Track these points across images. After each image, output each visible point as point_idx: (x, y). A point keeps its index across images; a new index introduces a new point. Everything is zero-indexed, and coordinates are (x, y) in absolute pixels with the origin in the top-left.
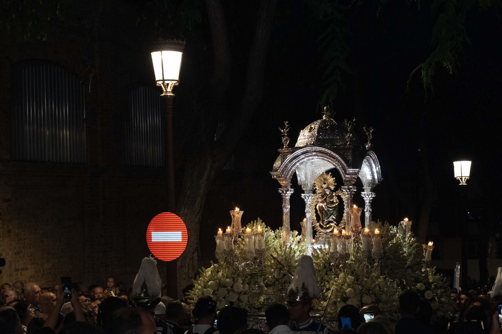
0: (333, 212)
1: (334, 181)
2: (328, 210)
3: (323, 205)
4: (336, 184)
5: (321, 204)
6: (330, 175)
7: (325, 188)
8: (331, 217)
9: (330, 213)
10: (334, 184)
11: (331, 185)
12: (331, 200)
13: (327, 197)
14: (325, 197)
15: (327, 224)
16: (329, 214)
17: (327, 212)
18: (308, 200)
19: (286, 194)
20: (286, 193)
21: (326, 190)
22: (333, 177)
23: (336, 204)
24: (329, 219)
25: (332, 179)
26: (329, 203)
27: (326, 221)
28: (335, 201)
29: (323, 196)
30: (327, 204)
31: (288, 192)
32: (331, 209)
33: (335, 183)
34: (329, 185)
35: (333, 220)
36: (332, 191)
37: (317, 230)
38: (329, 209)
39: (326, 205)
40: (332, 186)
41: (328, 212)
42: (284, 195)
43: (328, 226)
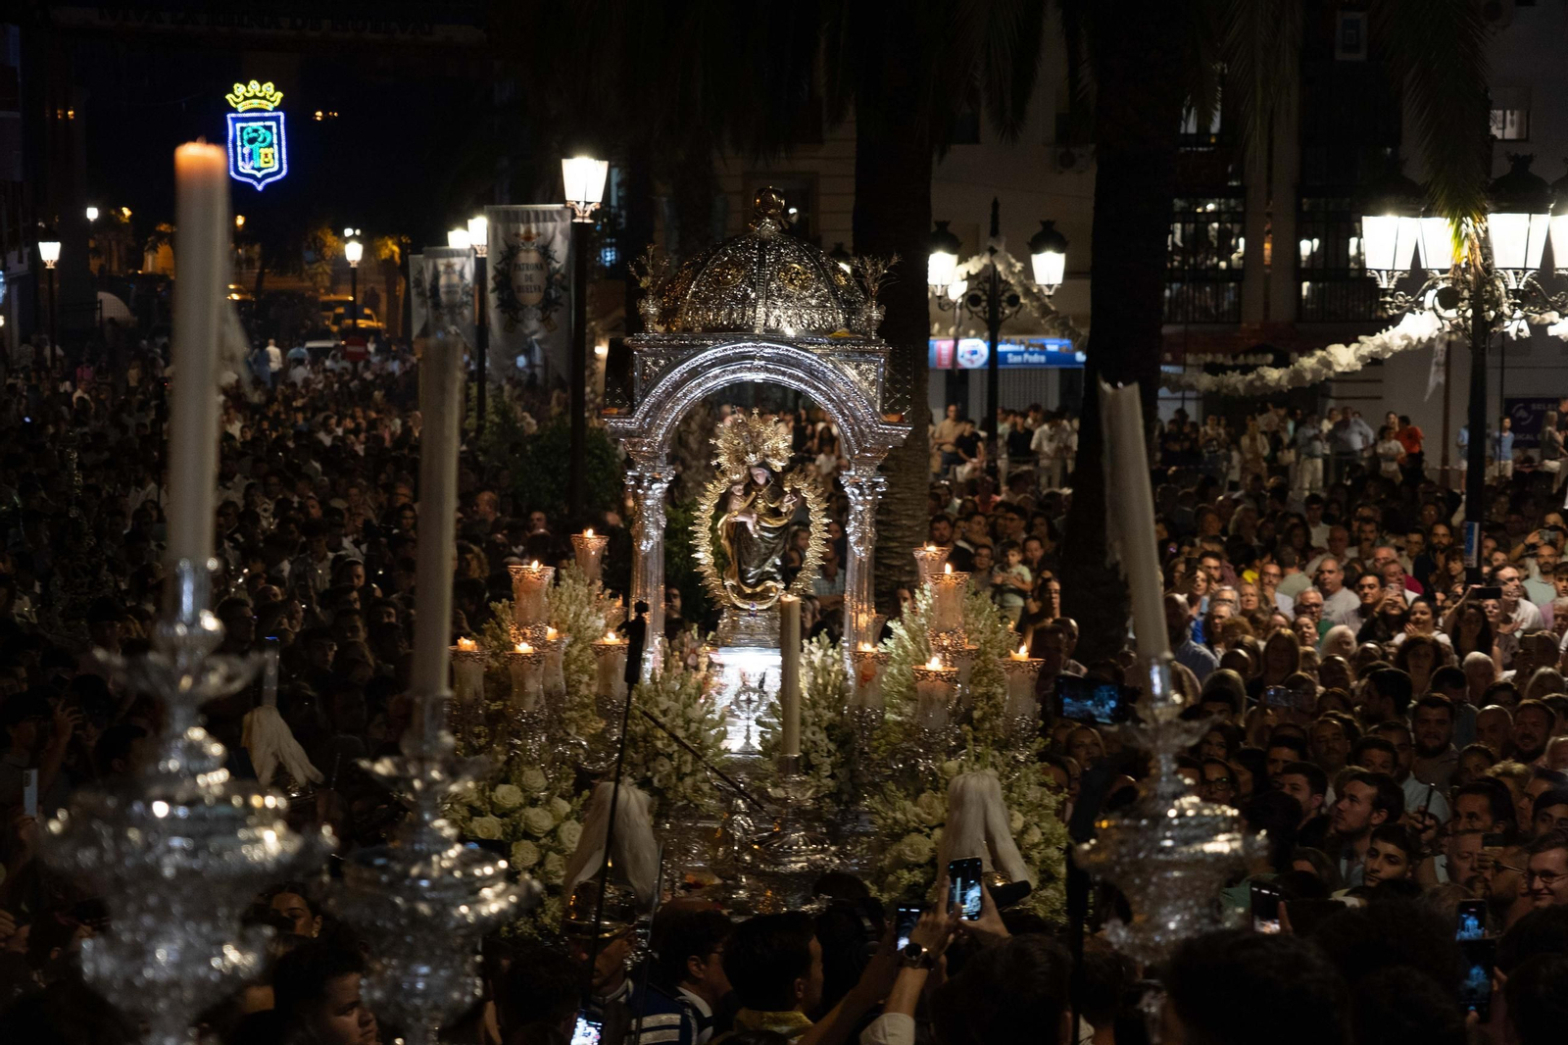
0: (777, 544)
2: (761, 537)
3: (749, 522)
4: (793, 454)
5: (742, 519)
6: (773, 424)
7: (754, 466)
8: (770, 560)
10: (786, 454)
11: (776, 456)
12: (772, 506)
13: (757, 494)
14: (754, 495)
15: (759, 582)
16: (763, 550)
17: (757, 545)
19: (650, 492)
20: (650, 488)
21: (756, 472)
23: (788, 519)
24: (763, 567)
26: (764, 515)
27: (753, 571)
28: (784, 510)
29: (747, 493)
30: (760, 517)
31: (654, 486)
32: (771, 535)
33: (789, 449)
35: (773, 570)
37: (715, 601)
38: (766, 534)
39: (758, 522)
40: (780, 460)
41: (762, 545)
42: (644, 494)
43: (758, 589)
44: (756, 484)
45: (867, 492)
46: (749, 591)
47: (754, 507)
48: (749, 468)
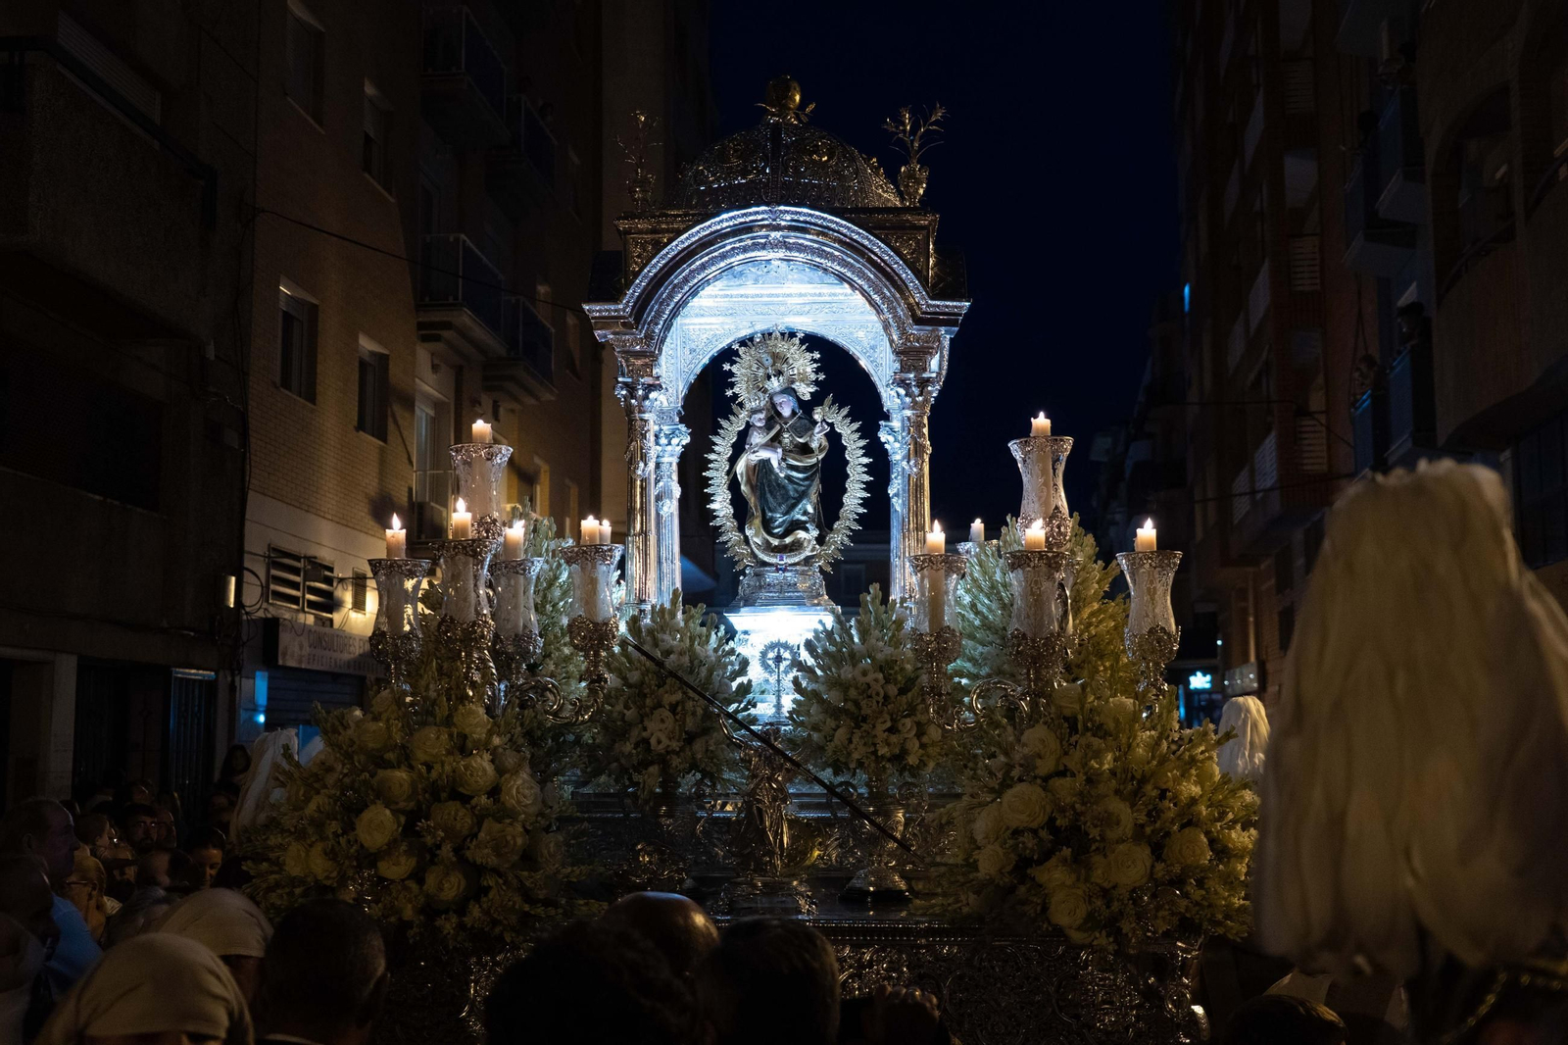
0: (808, 487)
1: (815, 365)
2: (788, 477)
3: (774, 458)
4: (822, 377)
5: (764, 454)
6: (798, 342)
7: (776, 393)
8: (800, 506)
9: (796, 491)
10: (813, 377)
11: (802, 380)
12: (801, 440)
13: (782, 427)
14: (778, 427)
15: (787, 533)
16: (791, 493)
17: (784, 487)
18: (669, 448)
19: (647, 403)
20: (646, 397)
21: (778, 399)
22: (809, 350)
23: (820, 457)
24: (792, 515)
25: (809, 356)
26: (790, 451)
27: (781, 520)
28: (814, 445)
30: (786, 454)
31: (653, 395)
32: (800, 476)
33: (817, 373)
34: (793, 382)
35: (804, 518)
36: (806, 407)
37: (736, 559)
38: (794, 474)
39: (784, 460)
40: (806, 386)
41: (790, 487)
42: (640, 406)
43: (788, 540)
44: (779, 414)
45: (916, 391)
46: (775, 542)
47: (780, 442)
48: (771, 398)
